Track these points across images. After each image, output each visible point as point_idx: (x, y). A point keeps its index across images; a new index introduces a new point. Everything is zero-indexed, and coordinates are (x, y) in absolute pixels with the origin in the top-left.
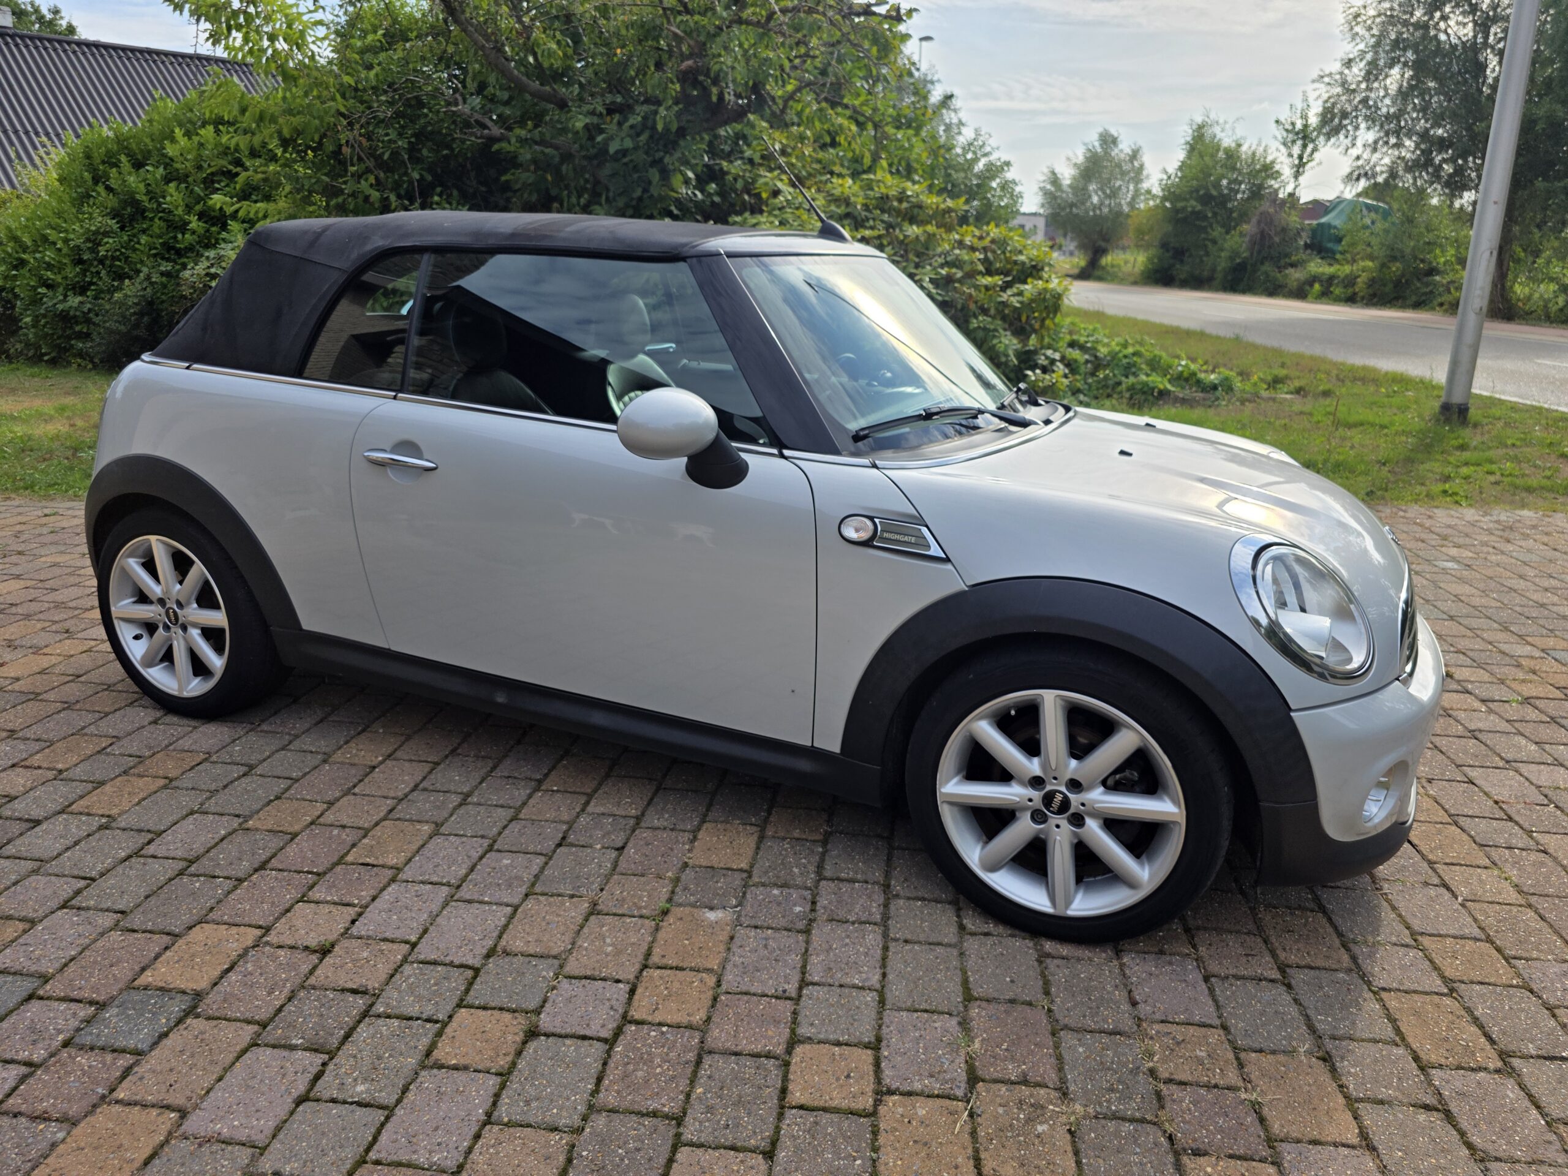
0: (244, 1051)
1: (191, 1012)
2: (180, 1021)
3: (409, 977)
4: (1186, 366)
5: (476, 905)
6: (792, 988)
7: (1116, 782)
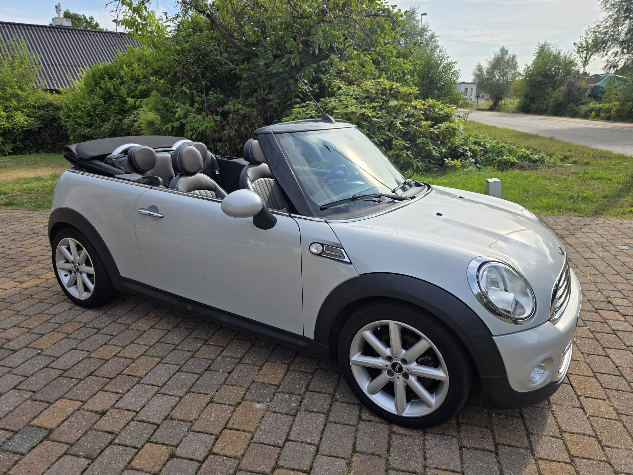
0: (61, 457)
1: (46, 438)
2: (41, 441)
3: (132, 427)
4: (524, 152)
5: (166, 396)
6: (281, 442)
7: (421, 361)
